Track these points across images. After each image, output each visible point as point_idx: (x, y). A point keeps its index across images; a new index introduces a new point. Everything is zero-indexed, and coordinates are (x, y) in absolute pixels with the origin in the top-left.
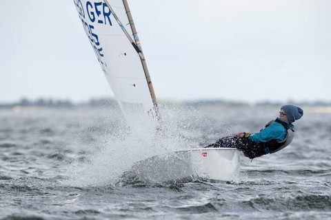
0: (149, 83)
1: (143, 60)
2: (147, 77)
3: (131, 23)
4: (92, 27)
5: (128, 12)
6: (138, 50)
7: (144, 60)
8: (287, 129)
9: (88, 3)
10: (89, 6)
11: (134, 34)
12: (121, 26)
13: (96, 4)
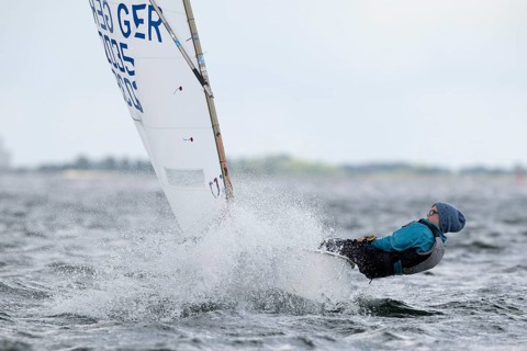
0: (217, 135)
1: (209, 97)
2: (215, 126)
3: (194, 37)
4: (124, 46)
5: (190, 20)
6: (203, 80)
7: (211, 96)
8: (435, 236)
9: (122, 6)
10: (123, 11)
11: (198, 54)
12: (176, 42)
13: (136, 8)
